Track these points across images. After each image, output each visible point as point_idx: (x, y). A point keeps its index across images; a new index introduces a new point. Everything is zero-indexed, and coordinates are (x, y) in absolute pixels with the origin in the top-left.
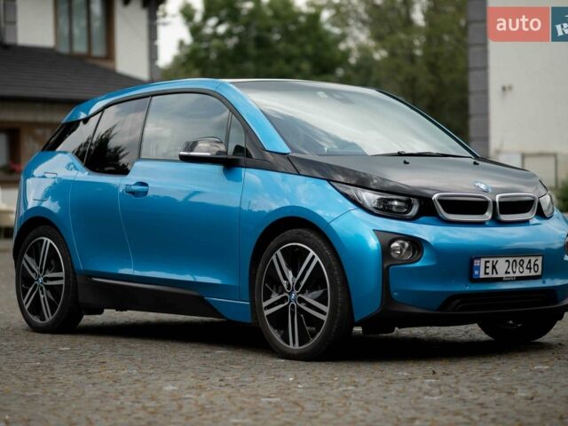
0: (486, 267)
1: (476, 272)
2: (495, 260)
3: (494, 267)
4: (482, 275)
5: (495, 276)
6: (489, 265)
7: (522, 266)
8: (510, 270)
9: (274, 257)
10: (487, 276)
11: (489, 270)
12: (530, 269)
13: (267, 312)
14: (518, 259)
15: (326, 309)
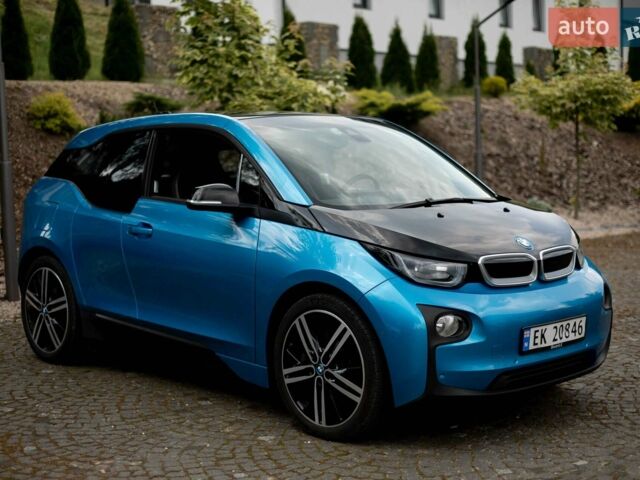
0: (536, 337)
1: (526, 344)
2: (544, 328)
3: (543, 336)
4: (532, 347)
5: (544, 345)
6: (539, 334)
7: (567, 330)
8: (557, 337)
9: (296, 322)
10: (536, 347)
11: (538, 341)
12: (575, 332)
13: (288, 381)
14: (565, 323)
15: (361, 391)
